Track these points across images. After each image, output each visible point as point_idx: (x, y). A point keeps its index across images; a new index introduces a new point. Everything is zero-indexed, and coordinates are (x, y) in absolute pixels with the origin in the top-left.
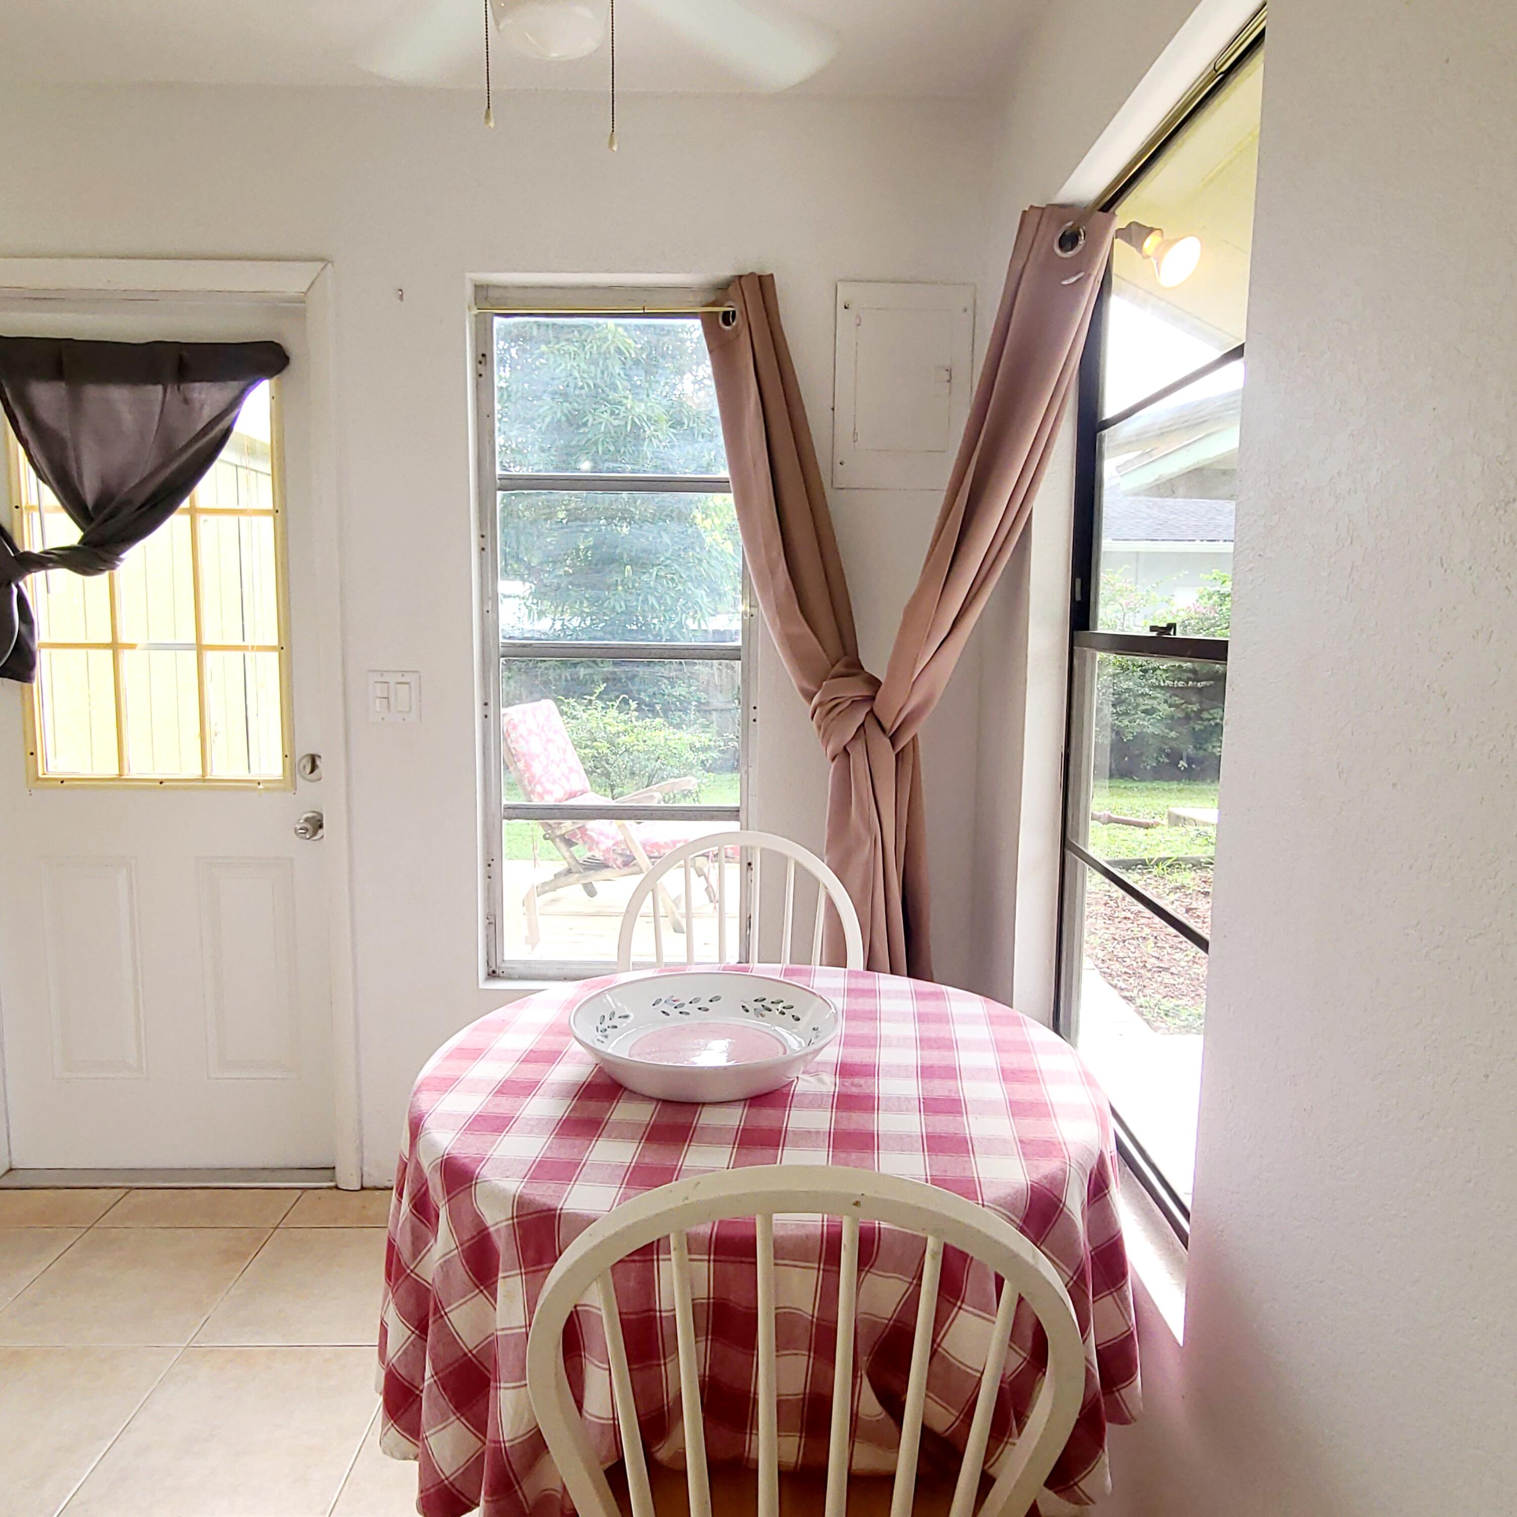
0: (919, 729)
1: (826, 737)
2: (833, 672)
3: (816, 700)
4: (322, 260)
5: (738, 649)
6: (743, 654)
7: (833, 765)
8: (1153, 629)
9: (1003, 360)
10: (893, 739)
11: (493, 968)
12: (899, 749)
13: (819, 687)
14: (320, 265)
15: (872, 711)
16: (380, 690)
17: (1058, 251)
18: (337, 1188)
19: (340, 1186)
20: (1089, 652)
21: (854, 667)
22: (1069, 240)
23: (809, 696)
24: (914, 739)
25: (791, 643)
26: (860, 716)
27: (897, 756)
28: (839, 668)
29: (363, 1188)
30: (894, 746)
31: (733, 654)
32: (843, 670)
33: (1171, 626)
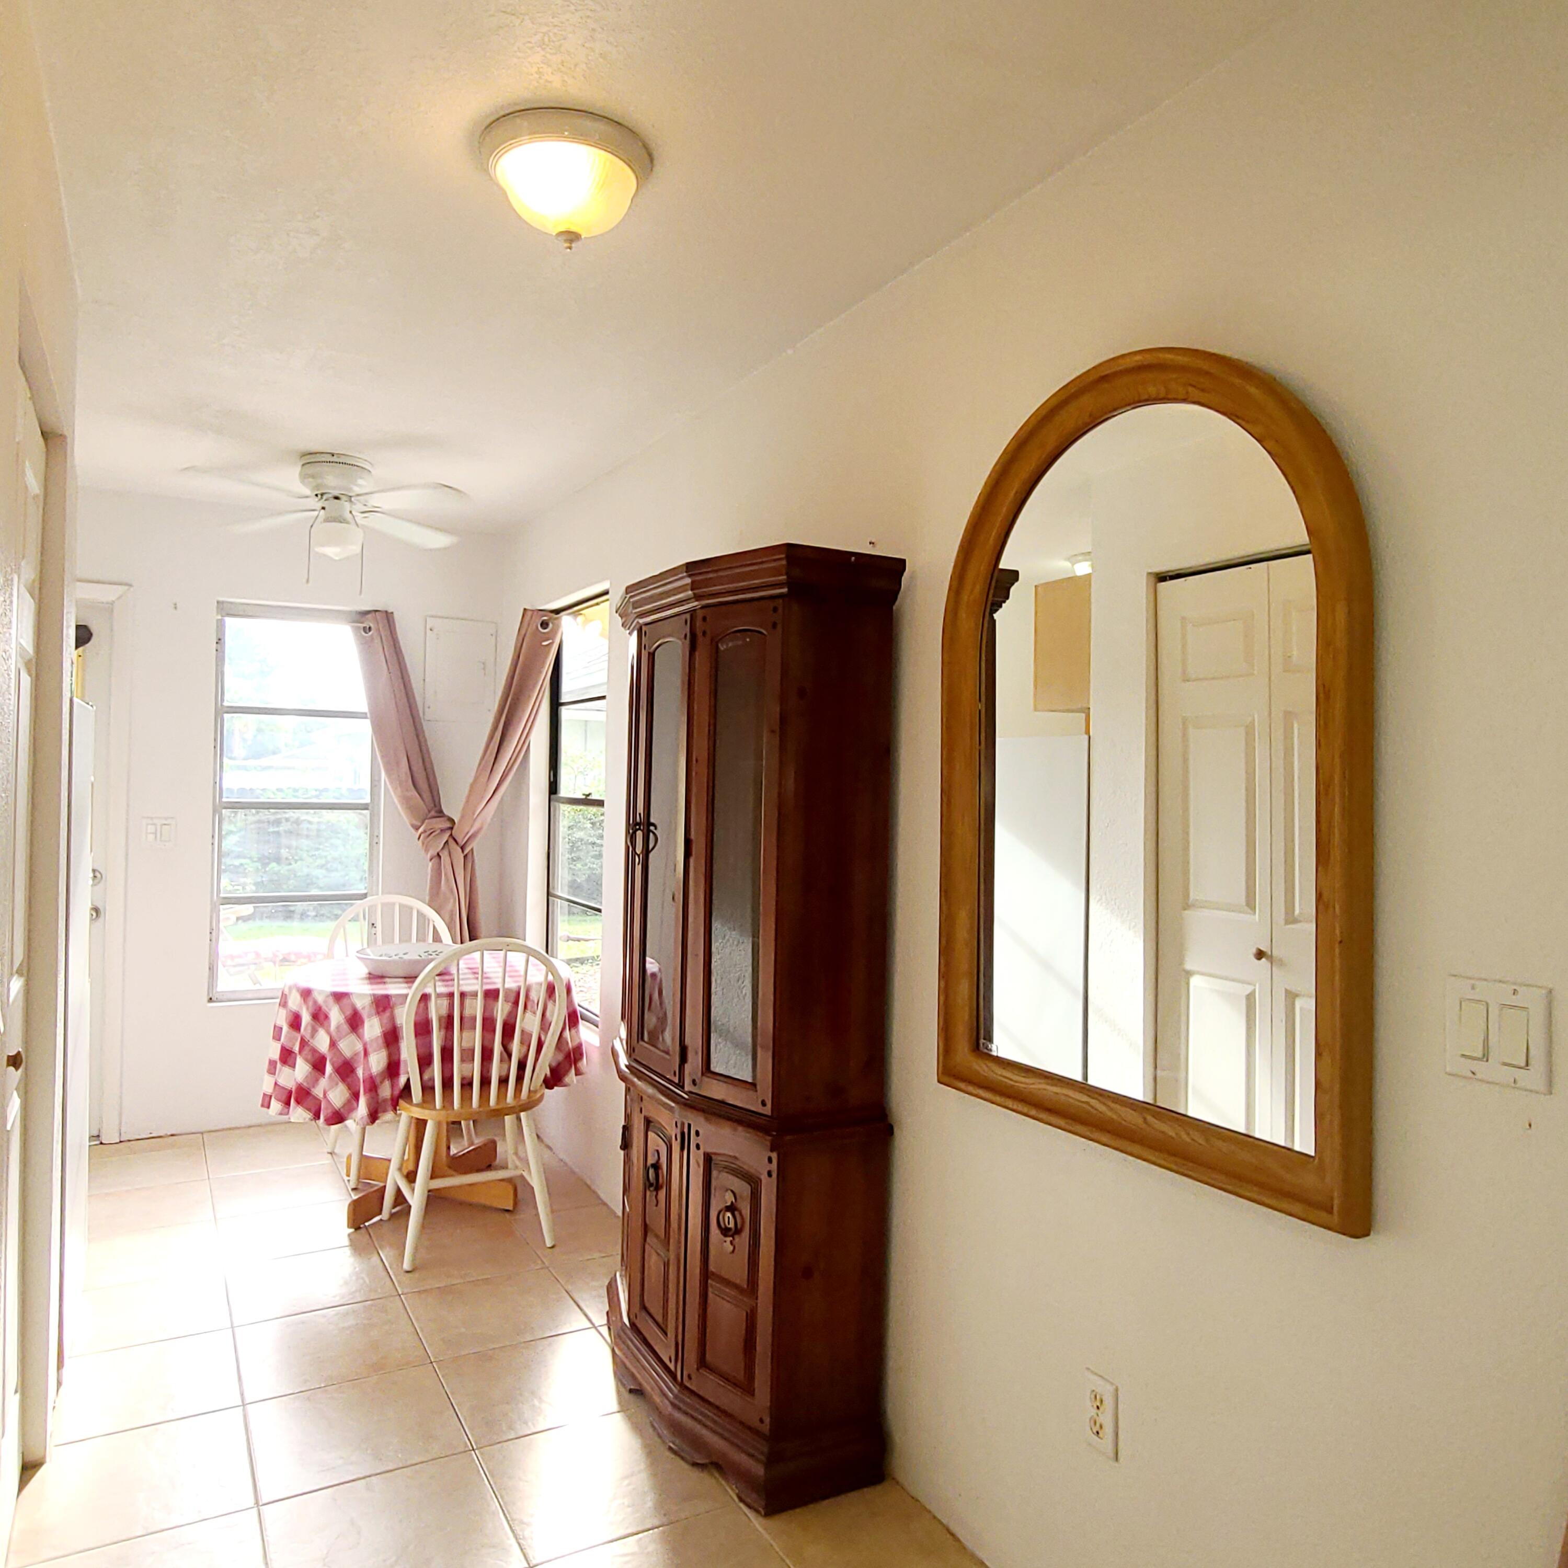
0: (474, 845)
1: (427, 850)
2: (430, 815)
3: (421, 830)
4: (126, 584)
5: (367, 804)
6: (370, 808)
7: (430, 864)
8: (584, 795)
9: (516, 677)
10: (463, 848)
11: (211, 996)
12: (466, 852)
13: (423, 823)
14: (126, 588)
15: (451, 835)
16: (151, 829)
17: (540, 628)
18: (101, 1143)
19: (103, 1142)
20: (557, 804)
21: (440, 813)
22: (544, 625)
23: (417, 829)
24: (472, 849)
25: (406, 801)
26: (446, 836)
27: (465, 857)
28: (433, 813)
29: (121, 1142)
30: (463, 851)
31: (365, 807)
32: (436, 815)
33: (589, 795)
